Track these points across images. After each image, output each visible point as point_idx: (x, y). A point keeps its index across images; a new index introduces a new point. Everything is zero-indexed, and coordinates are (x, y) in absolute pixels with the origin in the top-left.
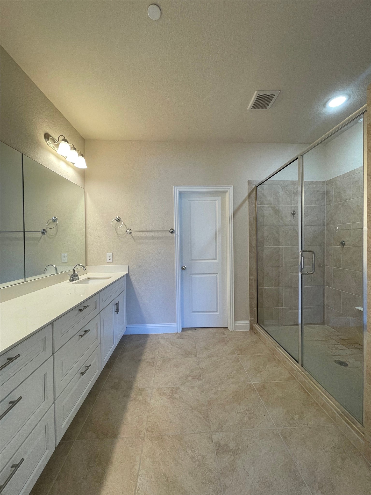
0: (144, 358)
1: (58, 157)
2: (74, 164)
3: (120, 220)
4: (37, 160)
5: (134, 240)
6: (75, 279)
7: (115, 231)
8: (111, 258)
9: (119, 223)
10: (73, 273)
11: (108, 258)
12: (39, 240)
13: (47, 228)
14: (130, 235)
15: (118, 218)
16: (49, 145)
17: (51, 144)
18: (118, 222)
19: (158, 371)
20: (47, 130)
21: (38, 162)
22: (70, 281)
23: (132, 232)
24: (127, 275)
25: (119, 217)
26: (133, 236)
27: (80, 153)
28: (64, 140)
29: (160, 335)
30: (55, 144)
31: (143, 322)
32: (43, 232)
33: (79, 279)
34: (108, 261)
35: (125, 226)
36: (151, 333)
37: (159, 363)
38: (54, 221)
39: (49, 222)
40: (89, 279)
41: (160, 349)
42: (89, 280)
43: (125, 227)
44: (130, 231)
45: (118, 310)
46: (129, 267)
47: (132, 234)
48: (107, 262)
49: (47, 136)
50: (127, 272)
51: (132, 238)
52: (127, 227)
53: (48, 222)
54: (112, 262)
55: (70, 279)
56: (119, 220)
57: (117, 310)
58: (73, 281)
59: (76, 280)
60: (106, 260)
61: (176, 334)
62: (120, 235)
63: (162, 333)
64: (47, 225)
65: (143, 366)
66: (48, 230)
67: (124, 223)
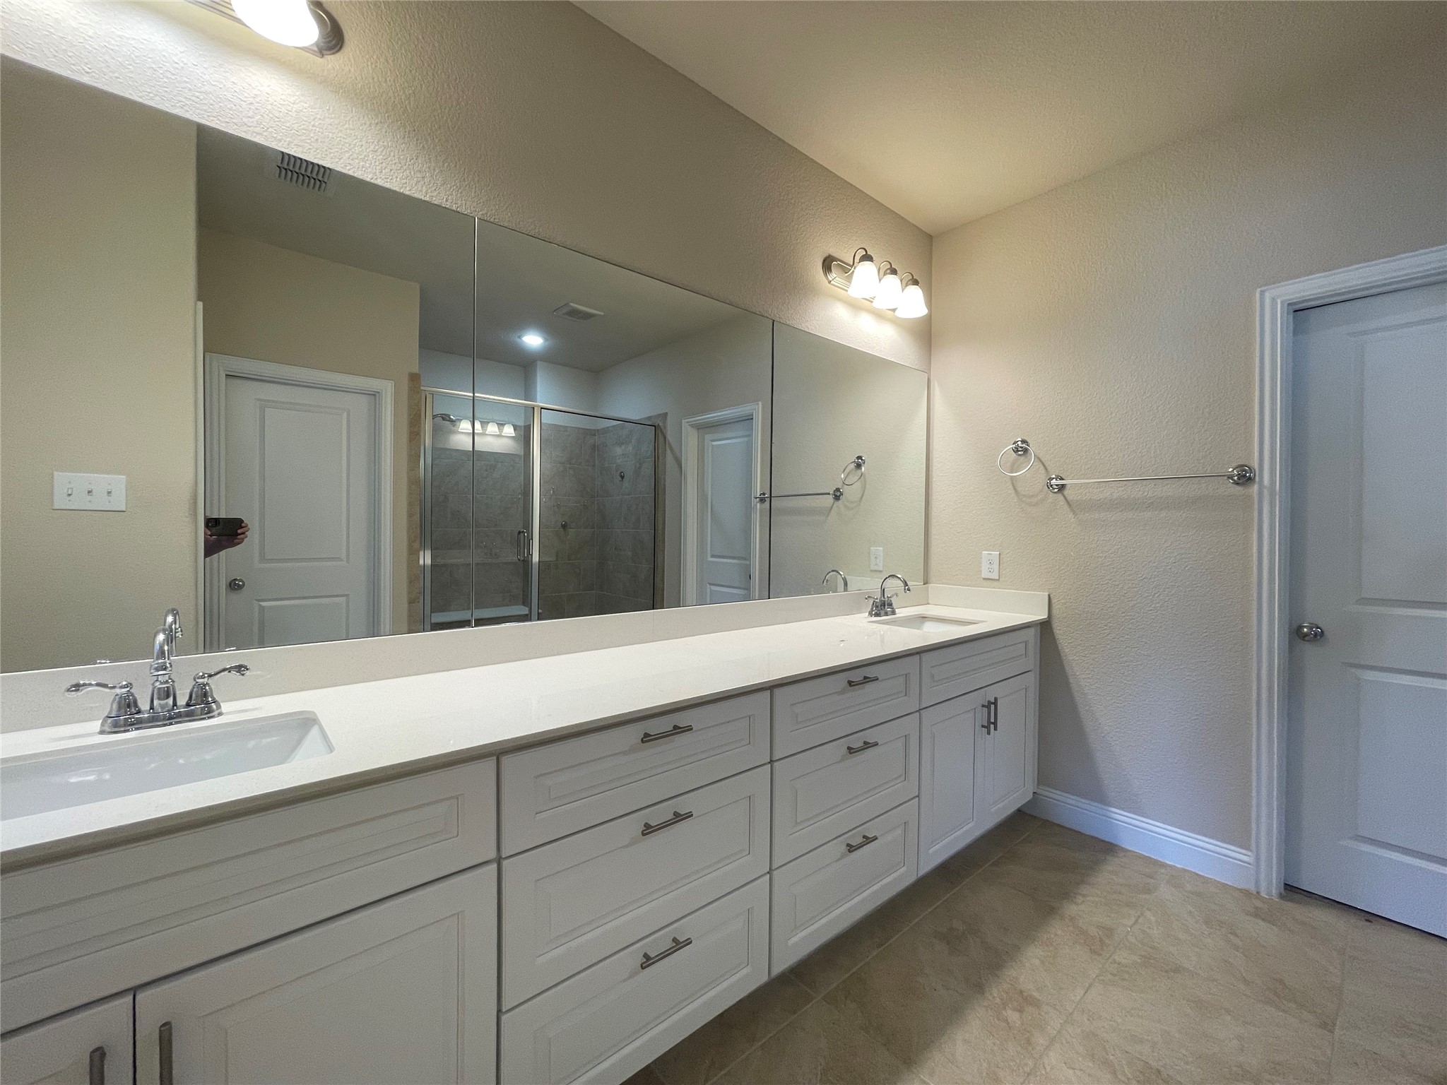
0: (1071, 909)
1: (855, 306)
2: (894, 310)
3: (1026, 451)
4: (803, 327)
5: (1074, 513)
6: (882, 612)
7: (1011, 486)
8: (996, 566)
9: (1023, 458)
10: (879, 597)
11: (985, 566)
12: (828, 515)
13: (843, 486)
14: (1060, 496)
15: (1019, 443)
16: (832, 282)
17: (837, 278)
18: (1019, 457)
19: (1110, 977)
20: (831, 249)
21: (806, 330)
22: (870, 614)
23: (1068, 487)
24: (1045, 627)
25: (1023, 441)
26: (1070, 498)
27: (911, 277)
28: (867, 258)
29: (1163, 865)
30: (847, 275)
31: (1098, 794)
32: (836, 496)
33: (893, 613)
34: (985, 574)
35: (1042, 467)
36: (1127, 843)
37: (1123, 957)
38: (859, 466)
39: (847, 471)
40: (924, 618)
41: (1148, 914)
42: (924, 623)
43: (1043, 471)
44: (1060, 482)
45: (995, 724)
46: (1053, 601)
47: (1066, 492)
48: (984, 579)
49: (828, 263)
50: (1042, 615)
51: (1066, 507)
52: (1049, 469)
53: (844, 470)
54: (999, 580)
55: (872, 610)
56: (1022, 450)
57: (991, 725)
58: (877, 615)
59: (886, 614)
60: (981, 571)
61: (1246, 893)
62: (1025, 496)
63: (1178, 866)
64: (842, 476)
65: (1057, 931)
66: (845, 490)
67: (1038, 459)
